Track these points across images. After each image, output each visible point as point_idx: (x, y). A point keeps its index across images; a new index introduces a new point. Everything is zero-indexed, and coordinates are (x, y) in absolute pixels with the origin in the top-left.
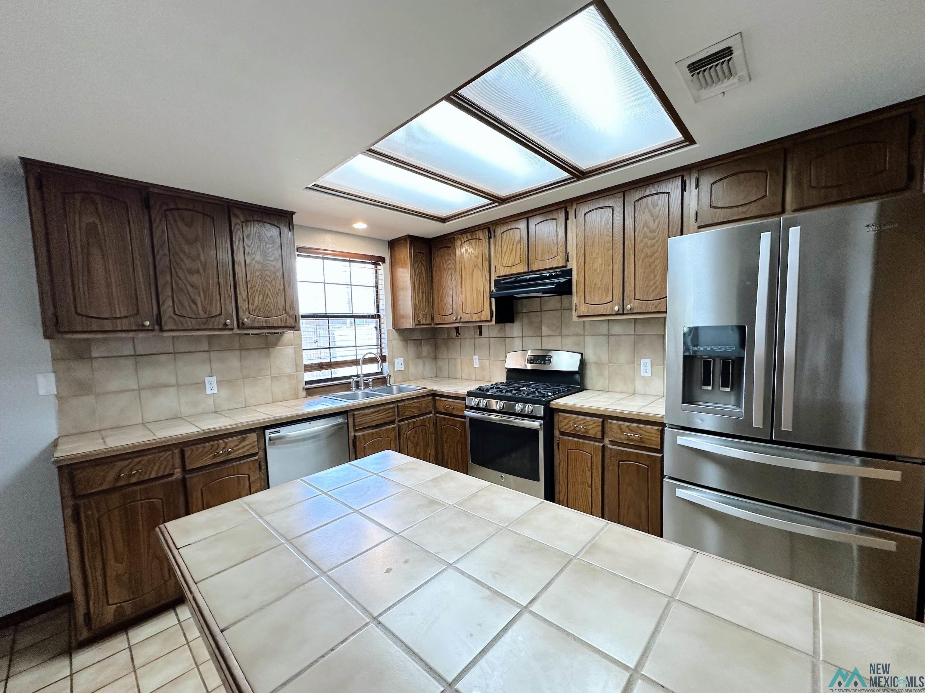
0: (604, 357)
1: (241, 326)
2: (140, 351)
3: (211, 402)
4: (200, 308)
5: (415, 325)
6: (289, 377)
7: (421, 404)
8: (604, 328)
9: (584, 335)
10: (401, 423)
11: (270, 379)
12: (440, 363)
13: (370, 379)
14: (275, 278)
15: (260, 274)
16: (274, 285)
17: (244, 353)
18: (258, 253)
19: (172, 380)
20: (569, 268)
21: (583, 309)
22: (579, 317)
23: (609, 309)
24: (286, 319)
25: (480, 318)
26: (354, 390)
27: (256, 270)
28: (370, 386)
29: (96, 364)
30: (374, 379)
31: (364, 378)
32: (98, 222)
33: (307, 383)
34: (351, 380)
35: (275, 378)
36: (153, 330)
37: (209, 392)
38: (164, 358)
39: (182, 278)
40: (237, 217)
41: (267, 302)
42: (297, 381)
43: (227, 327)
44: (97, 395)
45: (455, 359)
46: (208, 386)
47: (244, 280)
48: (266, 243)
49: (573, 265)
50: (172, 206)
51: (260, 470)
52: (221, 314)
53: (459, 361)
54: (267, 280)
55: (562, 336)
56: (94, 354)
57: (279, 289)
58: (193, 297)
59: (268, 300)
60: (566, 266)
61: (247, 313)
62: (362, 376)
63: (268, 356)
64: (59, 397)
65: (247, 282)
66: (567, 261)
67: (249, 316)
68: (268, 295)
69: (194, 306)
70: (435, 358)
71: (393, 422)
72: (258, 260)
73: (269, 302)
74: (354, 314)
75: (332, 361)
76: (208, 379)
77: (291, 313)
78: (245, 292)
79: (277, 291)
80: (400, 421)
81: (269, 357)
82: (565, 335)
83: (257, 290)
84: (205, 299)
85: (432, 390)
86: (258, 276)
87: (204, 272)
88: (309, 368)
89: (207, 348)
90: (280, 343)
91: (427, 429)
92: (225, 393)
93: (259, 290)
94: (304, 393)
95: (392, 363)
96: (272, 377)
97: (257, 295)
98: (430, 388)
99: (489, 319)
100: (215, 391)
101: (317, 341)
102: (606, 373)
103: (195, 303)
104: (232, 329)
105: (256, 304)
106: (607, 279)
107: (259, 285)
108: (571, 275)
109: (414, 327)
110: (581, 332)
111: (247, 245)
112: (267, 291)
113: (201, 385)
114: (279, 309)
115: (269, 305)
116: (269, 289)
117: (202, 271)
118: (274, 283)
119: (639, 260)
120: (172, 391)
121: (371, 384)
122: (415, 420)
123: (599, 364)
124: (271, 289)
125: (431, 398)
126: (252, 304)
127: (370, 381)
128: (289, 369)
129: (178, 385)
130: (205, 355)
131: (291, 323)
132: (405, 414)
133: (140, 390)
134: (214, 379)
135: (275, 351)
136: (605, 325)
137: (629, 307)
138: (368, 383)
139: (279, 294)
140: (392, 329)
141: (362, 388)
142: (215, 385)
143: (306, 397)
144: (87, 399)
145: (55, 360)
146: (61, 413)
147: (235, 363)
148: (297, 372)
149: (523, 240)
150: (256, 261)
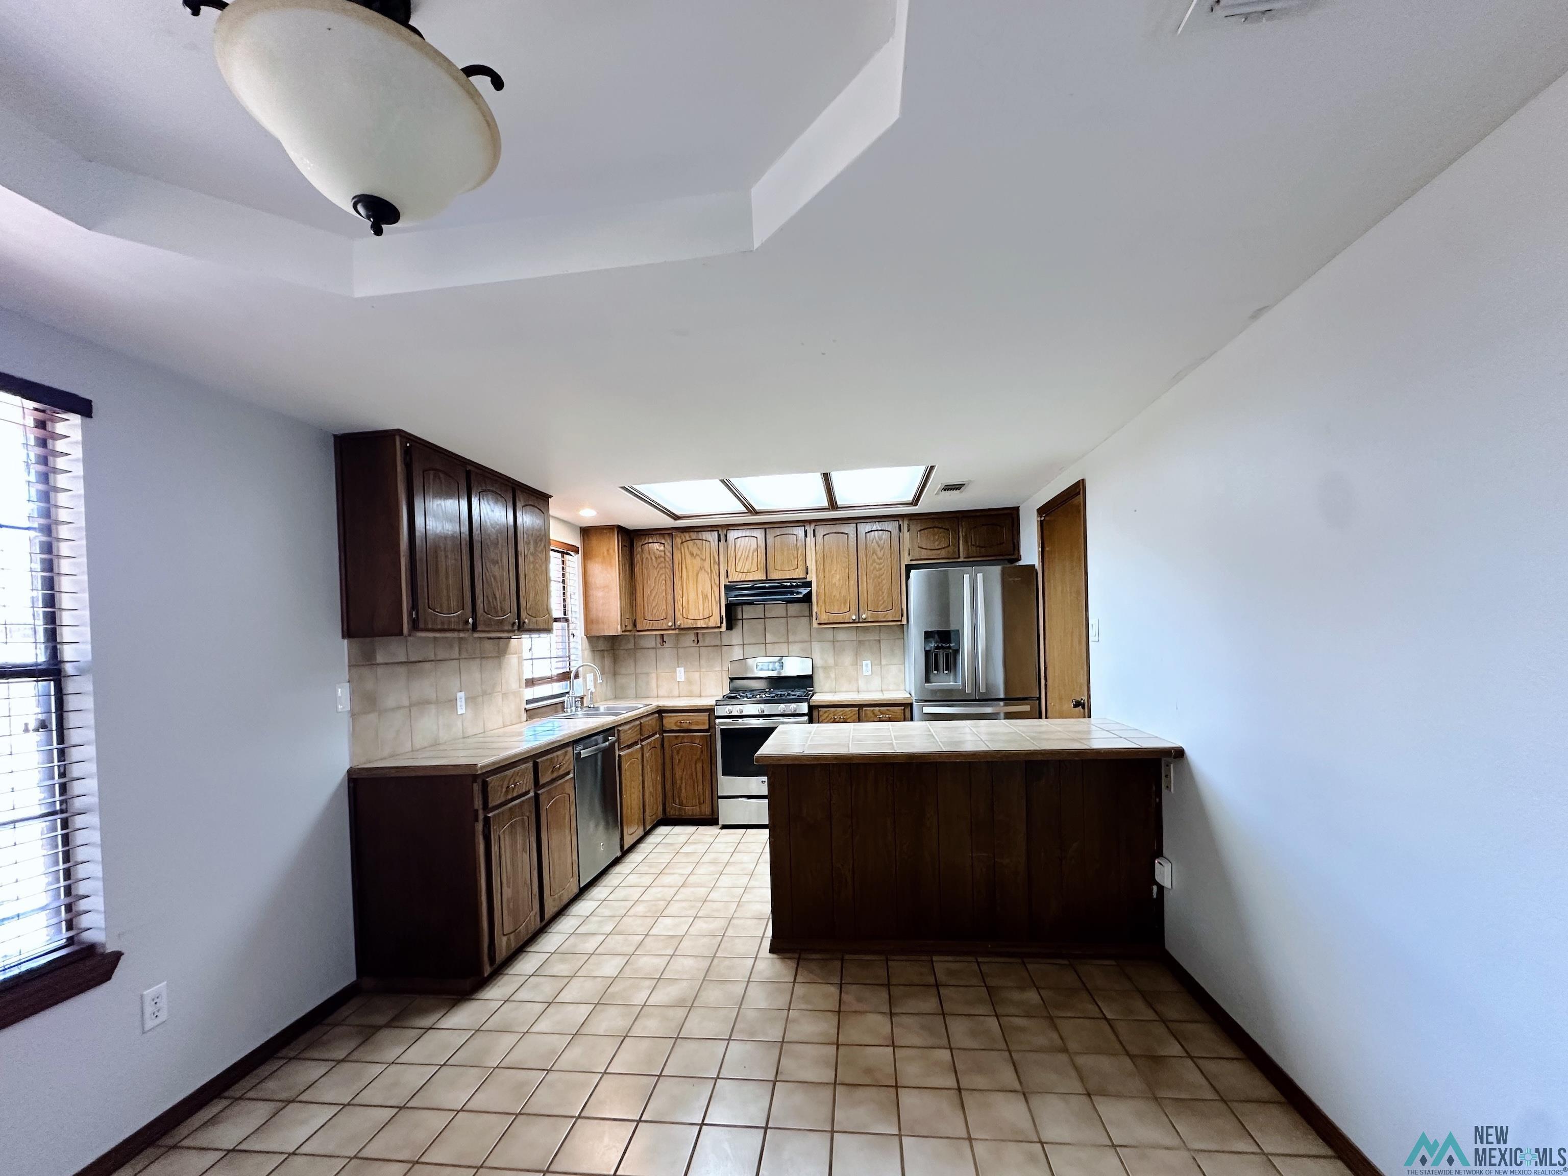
0: (831, 661)
2: (412, 658)
3: (461, 723)
4: (498, 604)
5: (623, 632)
6: (515, 693)
7: (653, 722)
8: (829, 635)
9: (811, 642)
10: (643, 743)
11: (501, 695)
14: (542, 573)
15: (533, 567)
16: (541, 580)
17: (484, 662)
19: (433, 695)
20: (808, 580)
21: (824, 618)
22: (819, 624)
25: (708, 624)
28: (578, 707)
29: (380, 671)
33: (528, 702)
35: (505, 695)
36: (469, 630)
37: (459, 713)
38: (427, 666)
39: (489, 569)
40: (518, 498)
41: (537, 600)
42: (520, 699)
44: (380, 712)
45: (647, 674)
46: (459, 704)
48: (536, 531)
49: (812, 577)
50: (484, 487)
51: (574, 789)
52: (510, 612)
53: (654, 675)
54: (536, 574)
55: (788, 642)
56: (380, 659)
57: (544, 586)
58: (495, 592)
59: (538, 597)
60: (806, 578)
61: (525, 612)
63: (500, 667)
64: (353, 714)
65: (525, 576)
66: (807, 573)
67: (527, 616)
68: (537, 591)
70: (615, 674)
71: (638, 742)
75: (539, 675)
76: (458, 695)
78: (523, 588)
79: (543, 588)
80: (642, 740)
81: (500, 669)
82: (791, 642)
83: (531, 586)
85: (659, 706)
89: (457, 656)
92: (470, 714)
93: (533, 587)
94: (524, 716)
96: (502, 694)
97: (531, 591)
98: (654, 704)
99: (719, 625)
100: (463, 711)
102: (833, 676)
103: (495, 598)
104: (515, 631)
105: (530, 603)
106: (844, 592)
107: (532, 580)
108: (811, 587)
111: (525, 533)
112: (537, 587)
113: (453, 702)
114: (544, 609)
115: (538, 604)
116: (538, 585)
117: (500, 562)
118: (541, 577)
119: (870, 580)
120: (434, 709)
122: (650, 740)
123: (826, 668)
125: (657, 715)
128: (514, 685)
129: (437, 702)
130: (455, 663)
132: (645, 733)
133: (411, 706)
134: (463, 694)
135: (504, 662)
136: (831, 632)
137: (864, 616)
138: (576, 703)
139: (544, 591)
140: (584, 636)
142: (463, 702)
143: (527, 720)
144: (372, 717)
145: (350, 666)
146: (355, 736)
147: (477, 675)
148: (520, 688)
149: (760, 547)
150: (531, 552)
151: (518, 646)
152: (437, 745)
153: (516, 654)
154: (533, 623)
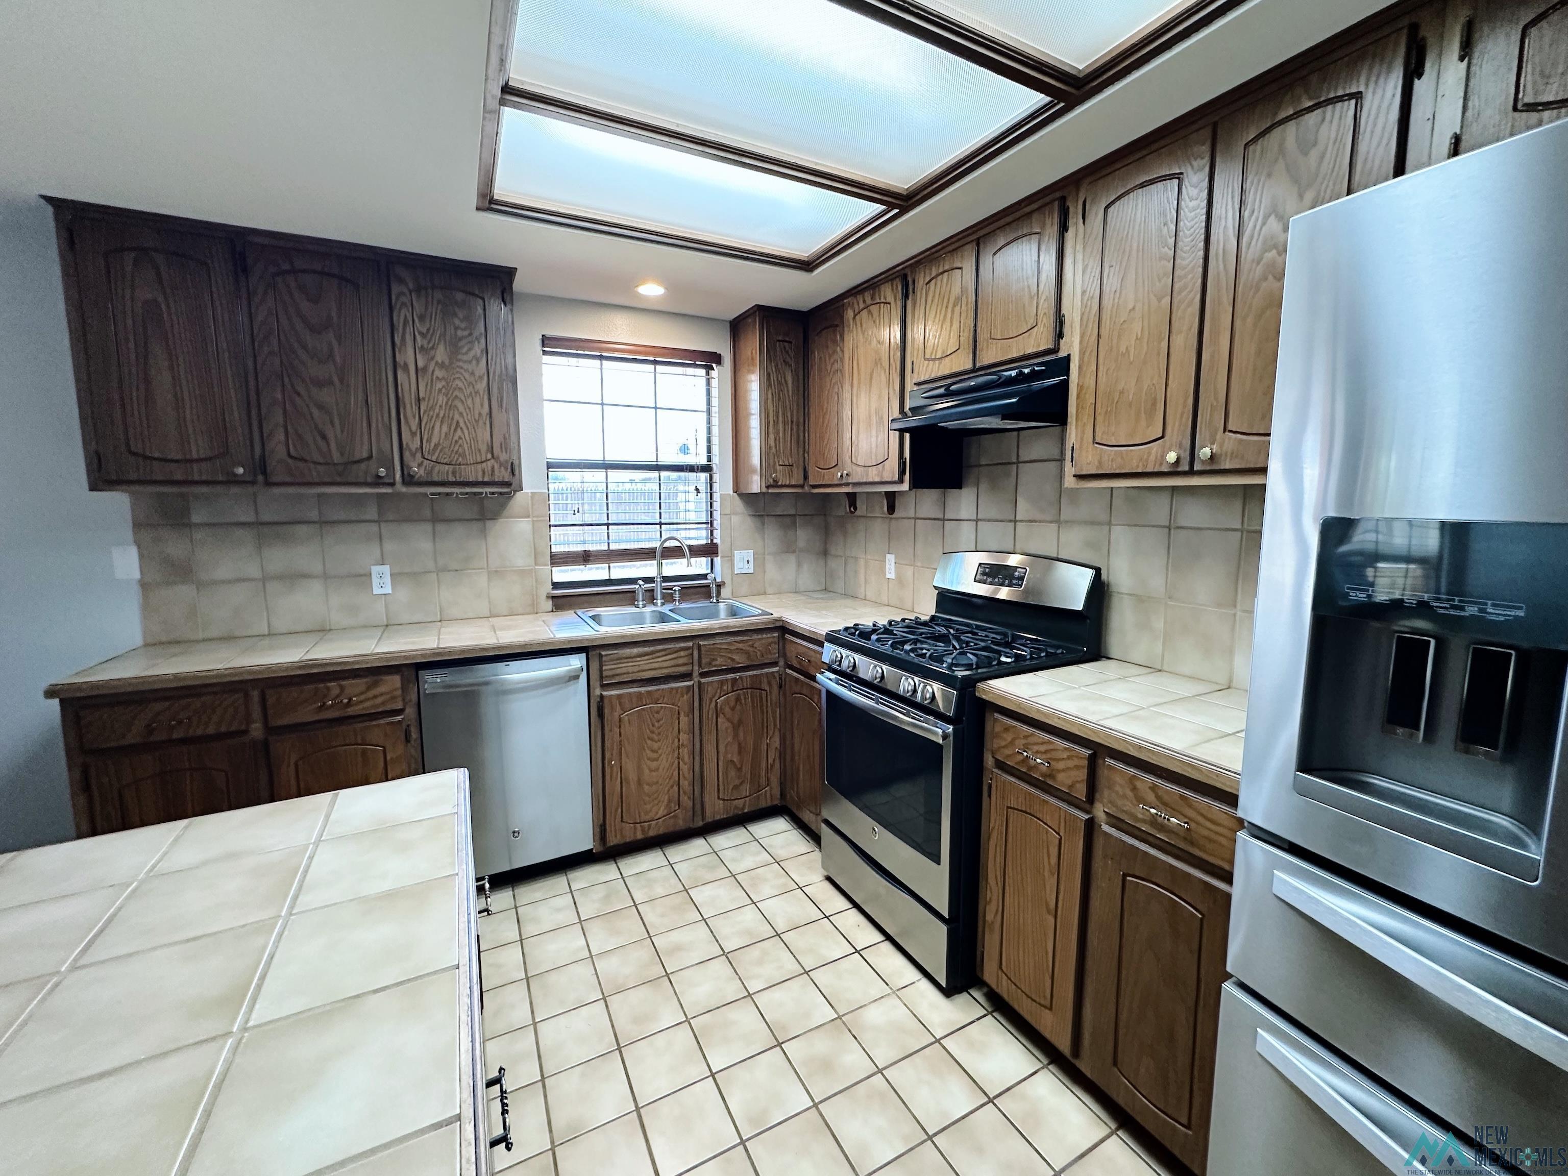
0: (1157, 583)
1: (409, 480)
2: (266, 517)
3: (380, 607)
4: (333, 445)
5: (768, 487)
6: (522, 573)
7: (752, 646)
8: (1159, 509)
9: (1110, 524)
10: (703, 680)
11: (486, 575)
12: (833, 563)
13: (677, 586)
14: (473, 394)
15: (443, 387)
16: (471, 406)
17: (440, 527)
18: (441, 348)
19: (317, 568)
20: (1062, 354)
21: (1089, 460)
22: (1080, 477)
23: (1152, 458)
24: (493, 468)
25: (882, 477)
26: (641, 606)
27: (437, 378)
28: (675, 600)
29: (198, 535)
30: (683, 588)
31: (663, 584)
32: (161, 299)
33: (556, 585)
34: (637, 586)
35: (496, 574)
36: (253, 483)
37: (377, 590)
38: (302, 529)
39: (303, 392)
40: (401, 281)
41: (456, 438)
42: (537, 581)
43: (381, 481)
44: (201, 585)
45: (856, 559)
46: (375, 581)
47: (413, 397)
48: (456, 328)
49: (1072, 346)
50: (286, 266)
51: (407, 739)
52: (370, 457)
53: (862, 562)
54: (456, 396)
55: (1058, 522)
56: (196, 518)
57: (480, 414)
58: (320, 426)
59: (459, 432)
60: (1055, 350)
61: (419, 455)
62: (659, 580)
63: (484, 533)
64: (145, 586)
65: (419, 400)
66: (1060, 335)
67: (422, 462)
68: (458, 422)
69: (322, 443)
70: (825, 553)
71: (687, 676)
72: (440, 361)
73: (460, 438)
74: (660, 463)
75: (611, 548)
76: (375, 570)
77: (503, 457)
78: (414, 417)
79: (477, 417)
80: (703, 675)
81: (485, 537)
82: (1067, 522)
83: (438, 415)
84: (342, 431)
85: (780, 620)
86: (440, 390)
87: (341, 381)
88: (558, 559)
89: (376, 517)
90: (505, 513)
91: (764, 696)
92: (404, 594)
93: (441, 415)
94: (550, 603)
95: (730, 559)
96: (489, 573)
97: (438, 424)
98: (776, 615)
99: (896, 478)
100: (388, 590)
101: (578, 512)
102: (1159, 624)
103: (324, 437)
104: (392, 484)
105: (435, 440)
106: (1153, 377)
107: (441, 406)
108: (1067, 372)
109: (764, 490)
110: (1104, 517)
111: (420, 333)
112: (457, 417)
113: (363, 579)
114: (480, 451)
115: (460, 441)
116: (461, 414)
117: (335, 379)
118: (469, 402)
120: (316, 586)
121: (677, 596)
122: (737, 675)
123: (1140, 599)
124: (465, 414)
125: (776, 635)
126: (429, 440)
127: (675, 590)
128: (521, 560)
129: (326, 577)
130: (374, 528)
131: (503, 478)
132: (714, 663)
133: (264, 580)
134: (386, 569)
135: (497, 527)
136: (1164, 501)
137: (1205, 452)
138: (672, 594)
139: (481, 422)
140: (731, 492)
141: (659, 602)
142: (388, 579)
143: (552, 611)
144: (185, 591)
145: (137, 526)
146: (147, 608)
147: (426, 545)
148: (536, 564)
149: (967, 290)
150: (437, 363)
151: (532, 505)
152: (323, 631)
153: (528, 517)
154: (442, 472)
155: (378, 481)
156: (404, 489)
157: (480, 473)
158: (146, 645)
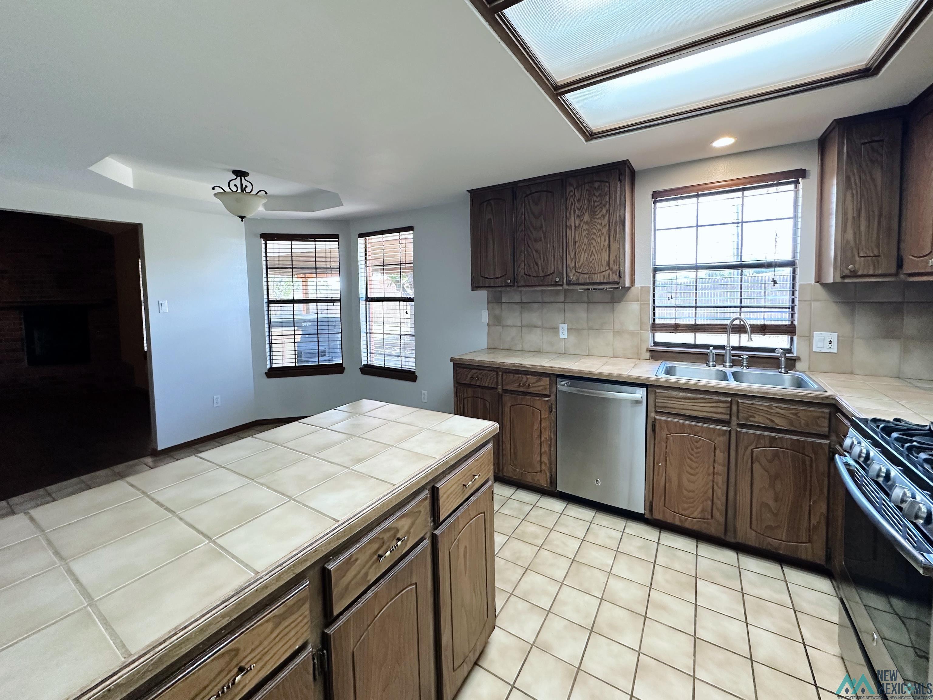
1: (569, 283)
2: (524, 300)
3: (562, 344)
4: (540, 268)
5: (843, 277)
6: (633, 334)
7: (795, 415)
11: (612, 334)
13: (745, 355)
14: (601, 235)
15: (587, 234)
16: (600, 242)
18: (587, 214)
19: (540, 323)
24: (609, 274)
26: (711, 365)
27: (584, 229)
28: (743, 366)
29: (504, 306)
30: (751, 357)
31: (732, 352)
32: (492, 218)
33: (656, 344)
34: (709, 351)
35: (618, 333)
36: (515, 286)
37: (561, 336)
38: (536, 305)
39: (531, 246)
40: (571, 185)
41: (591, 259)
42: (641, 340)
43: (558, 284)
44: (503, 327)
46: (561, 331)
47: (573, 241)
48: (595, 202)
50: (529, 193)
51: (551, 411)
52: (554, 273)
54: (593, 238)
56: (503, 300)
57: (604, 245)
58: (536, 260)
59: (593, 256)
61: (574, 270)
62: (728, 348)
63: (613, 310)
64: (488, 325)
65: (575, 242)
67: (575, 274)
68: (592, 251)
69: (536, 267)
72: (586, 221)
73: (593, 259)
74: (743, 263)
75: (697, 323)
76: (561, 326)
77: (615, 268)
78: (573, 250)
79: (602, 247)
80: (740, 426)
81: (613, 313)
83: (583, 249)
84: (544, 261)
85: (833, 398)
86: (585, 236)
87: (545, 238)
88: (658, 328)
89: (562, 301)
90: (624, 299)
91: (808, 462)
92: (573, 339)
93: (585, 248)
94: (648, 355)
96: (614, 332)
97: (583, 253)
98: (832, 394)
100: (566, 336)
101: (672, 298)
103: (537, 264)
104: (562, 285)
105: (581, 262)
107: (585, 244)
109: (839, 280)
111: (578, 208)
112: (592, 249)
113: (556, 330)
114: (602, 265)
115: (593, 261)
116: (594, 247)
117: (543, 239)
118: (599, 240)
120: (539, 331)
121: (745, 362)
122: (775, 435)
124: (596, 247)
125: (826, 410)
126: (579, 262)
127: (743, 358)
128: (633, 327)
129: (542, 327)
130: (561, 306)
131: (614, 279)
132: (752, 419)
133: (522, 326)
134: (565, 326)
138: (741, 360)
139: (604, 250)
140: (813, 282)
141: (728, 364)
142: (566, 331)
143: (649, 359)
144: (499, 329)
145: (488, 303)
146: (489, 335)
147: (584, 315)
150: (584, 222)
151: (641, 294)
152: (539, 352)
153: (638, 301)
154: (584, 278)
155: (556, 284)
156: (567, 287)
157: (602, 278)
158: (487, 348)
